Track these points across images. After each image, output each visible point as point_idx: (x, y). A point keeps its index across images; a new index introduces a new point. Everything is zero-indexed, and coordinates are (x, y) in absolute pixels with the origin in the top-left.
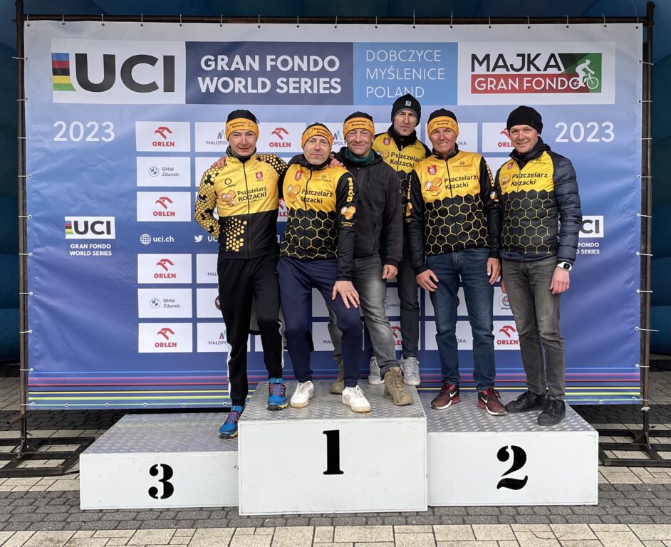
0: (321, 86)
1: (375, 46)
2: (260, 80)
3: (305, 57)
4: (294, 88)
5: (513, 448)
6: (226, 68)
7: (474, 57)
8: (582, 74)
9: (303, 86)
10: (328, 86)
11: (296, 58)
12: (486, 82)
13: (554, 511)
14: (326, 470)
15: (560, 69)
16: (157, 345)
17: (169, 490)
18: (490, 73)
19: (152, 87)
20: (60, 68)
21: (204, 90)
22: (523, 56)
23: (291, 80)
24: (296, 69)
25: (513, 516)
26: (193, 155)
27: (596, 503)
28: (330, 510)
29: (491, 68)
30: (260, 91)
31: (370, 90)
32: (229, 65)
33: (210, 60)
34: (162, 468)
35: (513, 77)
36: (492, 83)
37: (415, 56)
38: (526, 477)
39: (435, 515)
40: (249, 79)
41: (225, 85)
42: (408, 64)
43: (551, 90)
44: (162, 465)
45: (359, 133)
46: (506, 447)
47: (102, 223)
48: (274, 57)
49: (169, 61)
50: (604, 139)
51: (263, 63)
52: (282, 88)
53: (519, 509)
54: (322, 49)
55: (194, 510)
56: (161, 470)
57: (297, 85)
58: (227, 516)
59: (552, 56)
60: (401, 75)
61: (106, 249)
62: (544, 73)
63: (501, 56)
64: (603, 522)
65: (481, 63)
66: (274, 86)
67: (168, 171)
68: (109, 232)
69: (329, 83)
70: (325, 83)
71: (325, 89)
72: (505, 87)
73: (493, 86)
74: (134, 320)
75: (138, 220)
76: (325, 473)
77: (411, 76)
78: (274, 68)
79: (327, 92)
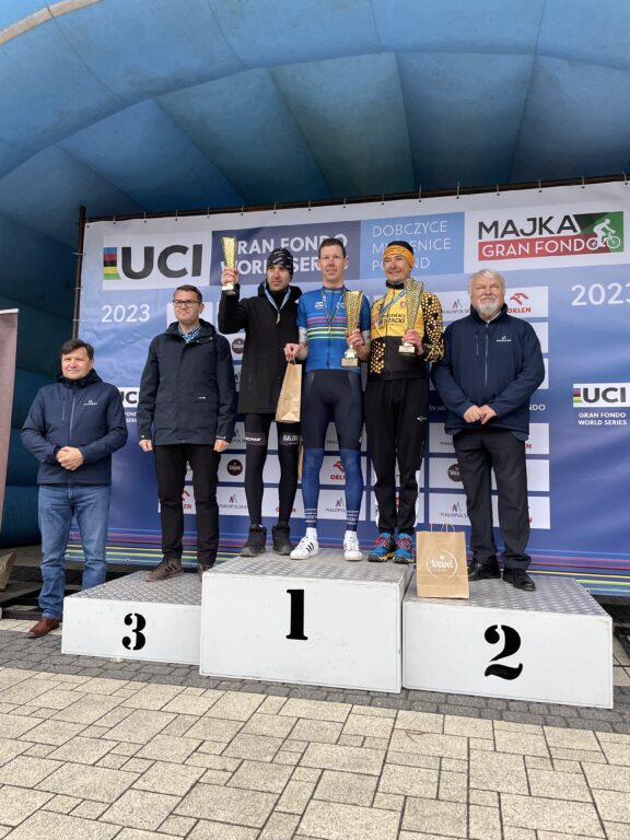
1: (381, 222)
3: (316, 238)
4: (305, 267)
5: (504, 628)
6: (245, 252)
7: (482, 225)
8: (601, 234)
9: (313, 264)
14: (289, 633)
15: (575, 231)
17: (141, 642)
19: (183, 272)
20: (110, 261)
22: (534, 220)
23: (303, 259)
27: (611, 707)
28: (290, 679)
31: (376, 264)
34: (136, 618)
36: (500, 249)
37: (421, 229)
38: (521, 666)
40: (265, 261)
41: (244, 267)
44: (136, 615)
46: (496, 627)
48: (287, 239)
49: (198, 249)
50: (628, 300)
51: (277, 245)
53: (511, 703)
54: (333, 228)
57: (308, 264)
59: (567, 218)
62: (559, 235)
63: (510, 222)
64: (615, 731)
65: (488, 231)
72: (514, 252)
73: (501, 252)
76: (288, 637)
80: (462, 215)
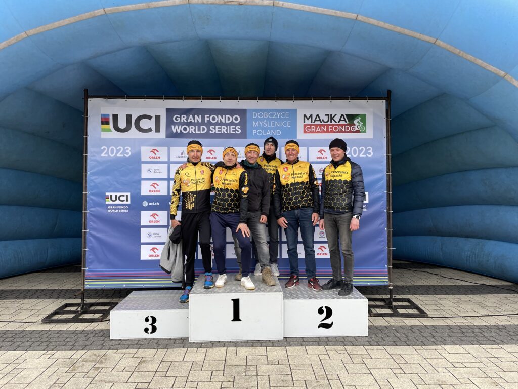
0: (231, 130)
1: (257, 111)
2: (202, 127)
3: (224, 116)
4: (218, 131)
5: (326, 307)
6: (185, 121)
7: (305, 116)
8: (357, 124)
9: (223, 130)
10: (234, 129)
11: (219, 116)
12: (310, 128)
13: (346, 340)
14: (233, 319)
15: (346, 122)
16: (150, 256)
17: (154, 329)
18: (313, 123)
19: (150, 130)
20: (105, 121)
21: (174, 131)
22: (328, 115)
23: (217, 127)
24: (219, 122)
25: (326, 342)
26: (169, 163)
27: (367, 335)
28: (234, 339)
29: (313, 121)
30: (202, 132)
31: (255, 131)
32: (187, 119)
33: (177, 117)
34: (151, 318)
35: (324, 125)
36: (313, 128)
37: (277, 116)
38: (332, 322)
39: (287, 342)
40: (197, 127)
41: (185, 129)
42: (273, 119)
43: (342, 132)
44: (151, 316)
45: (252, 153)
46: (322, 307)
47: (124, 196)
48: (208, 116)
49: (158, 118)
50: (368, 155)
51: (203, 119)
52: (212, 131)
53: (329, 338)
54: (232, 112)
55: (166, 339)
56: (150, 319)
57: (220, 129)
58: (183, 342)
59: (342, 115)
60: (270, 124)
61: (126, 209)
62: (339, 123)
63: (318, 116)
64: (371, 345)
65: (308, 119)
66: (209, 130)
67: (157, 171)
68: (127, 200)
69: (235, 128)
70: (233, 128)
71: (233, 131)
72: (320, 130)
73: (314, 130)
74: (139, 243)
75: (142, 194)
76: (232, 320)
77: (274, 125)
78: (209, 121)
79: (234, 132)
80: (296, 110)
